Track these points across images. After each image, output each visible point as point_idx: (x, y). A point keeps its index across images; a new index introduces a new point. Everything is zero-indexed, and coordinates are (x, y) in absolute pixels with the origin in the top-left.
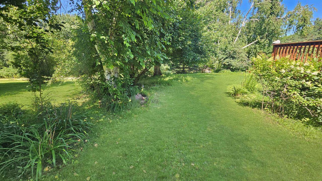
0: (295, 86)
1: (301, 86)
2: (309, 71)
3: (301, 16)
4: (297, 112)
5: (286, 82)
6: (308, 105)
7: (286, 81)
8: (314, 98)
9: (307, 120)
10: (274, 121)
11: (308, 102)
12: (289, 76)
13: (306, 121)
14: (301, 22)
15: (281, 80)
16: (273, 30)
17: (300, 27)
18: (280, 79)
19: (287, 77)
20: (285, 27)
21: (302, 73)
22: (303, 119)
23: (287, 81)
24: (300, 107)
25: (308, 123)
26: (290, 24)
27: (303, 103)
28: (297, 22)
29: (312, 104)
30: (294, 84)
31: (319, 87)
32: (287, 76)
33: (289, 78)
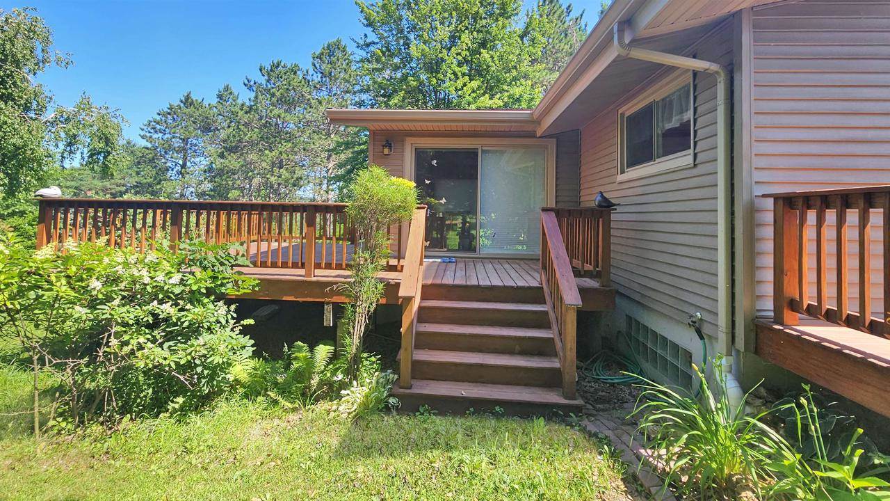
0: (138, 322)
1: (150, 319)
2: (160, 277)
3: (95, 128)
4: (150, 391)
5: (110, 317)
6: (177, 364)
7: (110, 314)
8: (183, 341)
9: (178, 403)
10: (94, 457)
11: (175, 358)
12: (115, 297)
13: (177, 406)
14: (99, 142)
15: (92, 313)
16: (20, 149)
17: (99, 153)
18: (89, 311)
19: (109, 302)
20: (57, 146)
21: (146, 285)
22: (171, 406)
23: (113, 312)
24: (157, 374)
25: (184, 410)
26: (69, 141)
27: (164, 362)
28: (89, 140)
29: (185, 359)
30: (132, 317)
31: (187, 310)
32: (109, 299)
33: (117, 302)
